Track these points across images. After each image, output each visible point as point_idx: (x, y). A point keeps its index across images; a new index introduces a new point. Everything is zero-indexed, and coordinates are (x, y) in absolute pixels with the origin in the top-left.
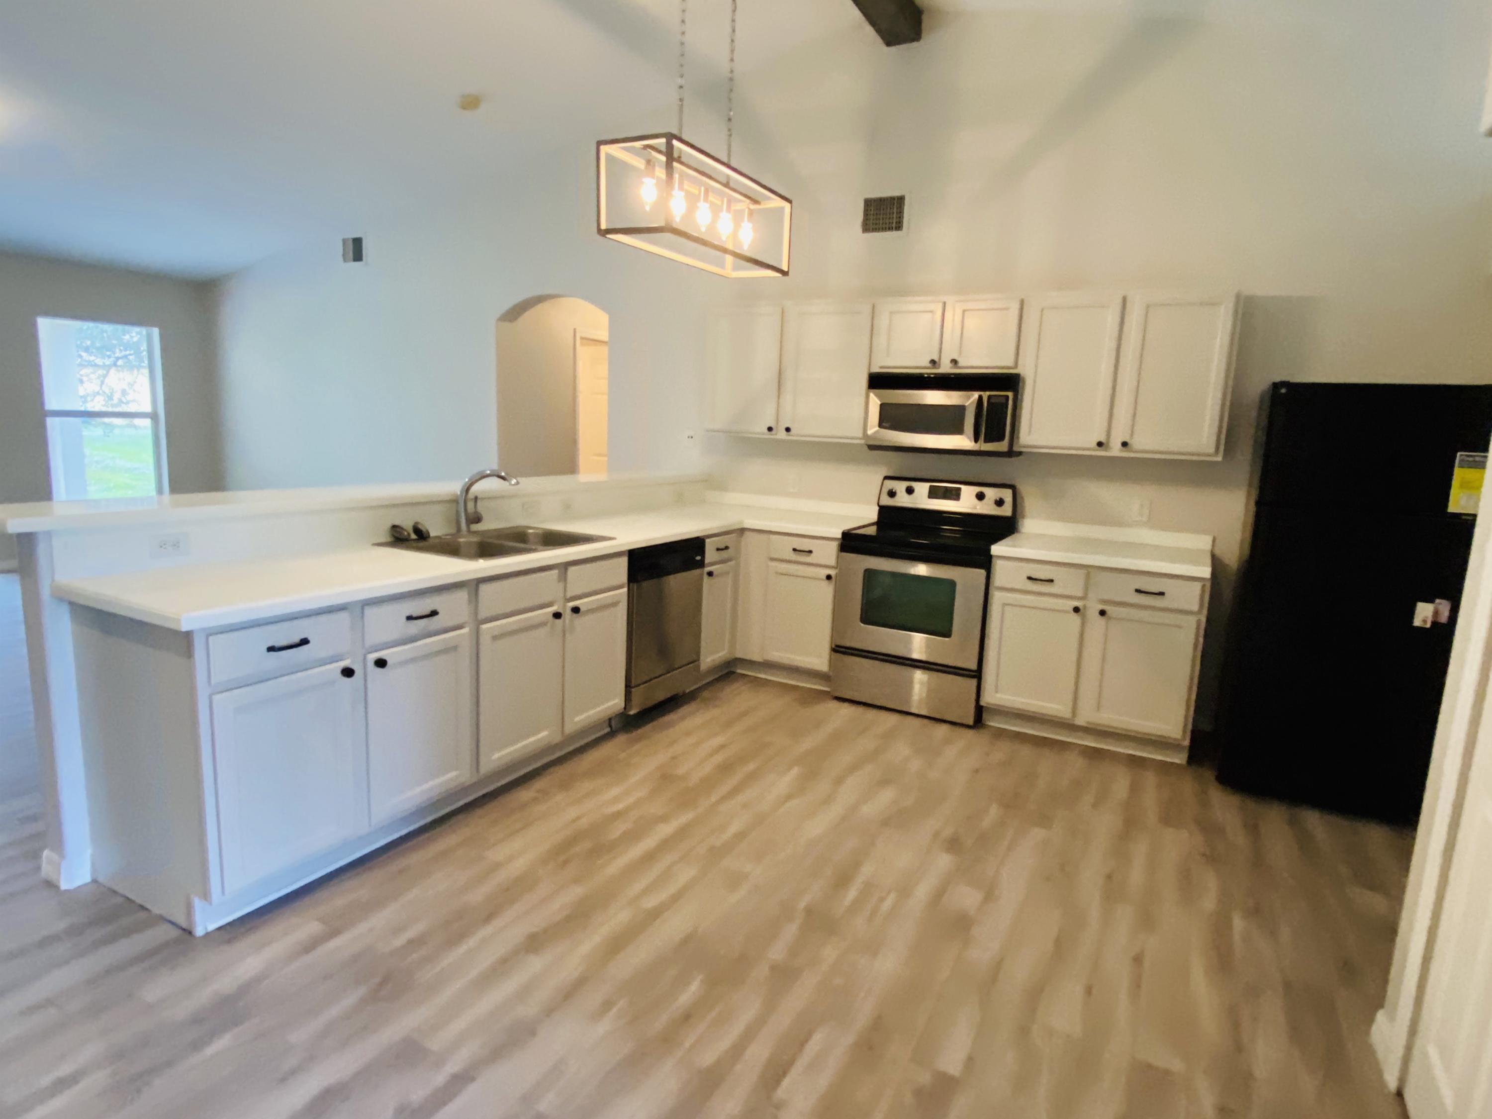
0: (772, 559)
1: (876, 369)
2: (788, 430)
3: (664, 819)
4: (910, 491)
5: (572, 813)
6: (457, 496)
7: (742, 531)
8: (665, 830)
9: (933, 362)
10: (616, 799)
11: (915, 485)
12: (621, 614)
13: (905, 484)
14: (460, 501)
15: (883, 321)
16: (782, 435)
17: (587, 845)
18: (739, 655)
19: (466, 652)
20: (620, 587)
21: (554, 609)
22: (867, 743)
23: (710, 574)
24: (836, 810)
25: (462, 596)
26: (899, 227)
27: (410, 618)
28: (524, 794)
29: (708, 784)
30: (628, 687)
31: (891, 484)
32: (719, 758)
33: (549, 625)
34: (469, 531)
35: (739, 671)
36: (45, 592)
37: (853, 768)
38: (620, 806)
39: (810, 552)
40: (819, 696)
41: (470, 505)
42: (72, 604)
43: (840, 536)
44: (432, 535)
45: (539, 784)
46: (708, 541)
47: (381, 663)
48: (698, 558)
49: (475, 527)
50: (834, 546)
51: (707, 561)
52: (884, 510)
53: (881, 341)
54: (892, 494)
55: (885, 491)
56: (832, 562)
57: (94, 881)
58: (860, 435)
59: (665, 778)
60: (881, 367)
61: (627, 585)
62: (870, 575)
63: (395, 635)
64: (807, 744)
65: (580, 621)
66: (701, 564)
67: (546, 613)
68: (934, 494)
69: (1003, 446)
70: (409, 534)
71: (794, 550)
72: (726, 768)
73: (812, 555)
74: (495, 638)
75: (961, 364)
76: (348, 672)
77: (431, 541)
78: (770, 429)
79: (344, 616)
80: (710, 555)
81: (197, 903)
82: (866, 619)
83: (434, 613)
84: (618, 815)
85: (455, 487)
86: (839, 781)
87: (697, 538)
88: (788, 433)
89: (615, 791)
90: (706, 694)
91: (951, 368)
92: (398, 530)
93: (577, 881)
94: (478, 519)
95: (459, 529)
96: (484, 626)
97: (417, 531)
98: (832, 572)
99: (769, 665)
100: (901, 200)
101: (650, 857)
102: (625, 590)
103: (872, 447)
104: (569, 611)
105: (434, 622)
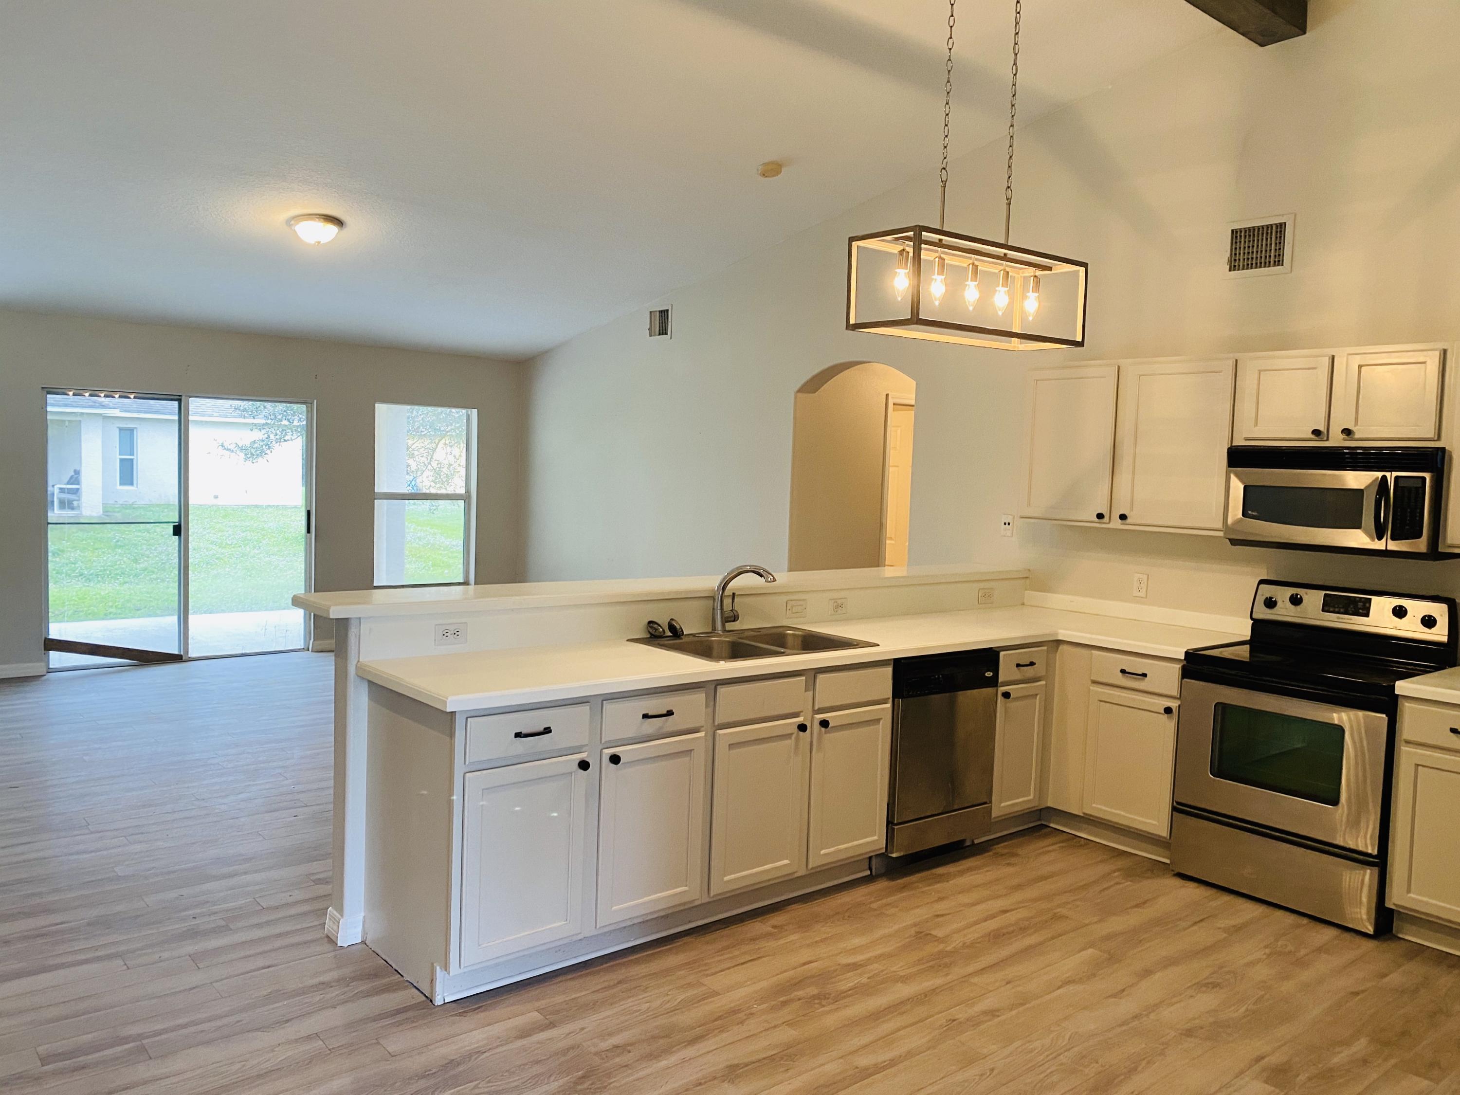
0: (1094, 682)
1: (1239, 442)
2: (1123, 517)
3: (904, 979)
4: (1296, 601)
5: (806, 955)
6: (713, 590)
7: (1059, 642)
8: (904, 991)
9: (1317, 432)
10: (854, 951)
11: (1301, 592)
12: (883, 732)
13: (1290, 591)
14: (716, 598)
15: (1247, 381)
16: (1117, 524)
17: (813, 990)
18: (1050, 804)
19: (700, 757)
20: (884, 701)
21: (800, 720)
22: (1202, 936)
23: (1006, 695)
24: (1126, 1007)
25: (700, 697)
26: (1279, 262)
27: (646, 716)
28: (757, 927)
29: (972, 950)
30: (890, 823)
31: (1267, 591)
32: (992, 925)
33: (794, 737)
34: (724, 630)
35: (1052, 825)
36: (352, 670)
37: (1170, 962)
38: (858, 958)
39: (1145, 675)
40: (1156, 869)
41: (727, 602)
42: (370, 683)
43: (1182, 657)
44: (685, 633)
45: (778, 919)
46: (1002, 654)
47: (615, 759)
48: (989, 674)
49: (730, 626)
50: (1177, 668)
51: (1001, 679)
52: (1258, 625)
53: (1246, 408)
54: (1270, 603)
55: (1260, 600)
56: (1175, 692)
57: (364, 942)
58: (1220, 525)
59: (922, 936)
60: (1247, 439)
61: (891, 700)
62: (1223, 710)
63: (630, 733)
64: (1117, 924)
65: (830, 737)
66: (993, 682)
67: (791, 724)
68: (1329, 605)
69: (1421, 545)
70: (664, 631)
71: (1123, 671)
72: (997, 937)
73: (1147, 679)
74: (731, 746)
75: (1357, 436)
76: (584, 765)
77: (685, 640)
78: (1100, 516)
79: (586, 708)
80: (1006, 670)
81: (439, 972)
82: (1219, 771)
83: (670, 713)
84: (855, 966)
85: (713, 582)
86: (1147, 973)
87: (990, 650)
88: (1123, 521)
89: (857, 941)
90: (999, 848)
91: (1345, 440)
92: (656, 626)
93: (790, 1024)
94: (735, 618)
95: (714, 628)
96: (719, 732)
97: (672, 627)
98: (1174, 704)
99: (1089, 821)
100: (1281, 227)
101: (876, 1016)
102: (889, 705)
103: (1234, 542)
104: (816, 724)
105: (670, 723)
